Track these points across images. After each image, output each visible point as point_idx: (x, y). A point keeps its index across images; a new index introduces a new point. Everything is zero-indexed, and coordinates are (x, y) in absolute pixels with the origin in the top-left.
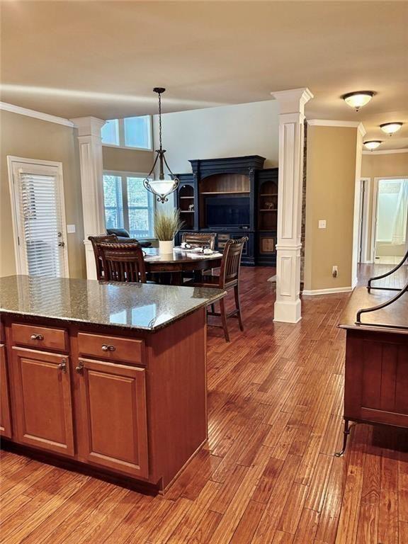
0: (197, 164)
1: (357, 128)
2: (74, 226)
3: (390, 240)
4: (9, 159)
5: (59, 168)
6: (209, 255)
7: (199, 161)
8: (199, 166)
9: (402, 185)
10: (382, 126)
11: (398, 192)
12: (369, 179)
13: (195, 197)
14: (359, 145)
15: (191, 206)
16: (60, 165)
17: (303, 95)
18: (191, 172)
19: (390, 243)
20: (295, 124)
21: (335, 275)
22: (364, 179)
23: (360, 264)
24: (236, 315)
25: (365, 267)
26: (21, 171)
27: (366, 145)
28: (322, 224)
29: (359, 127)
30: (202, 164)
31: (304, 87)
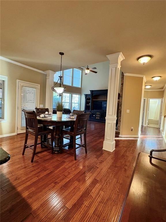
0: (92, 91)
1: (143, 78)
2: (43, 105)
3: (153, 119)
4: (18, 81)
5: (39, 86)
6: (73, 119)
7: (93, 91)
8: (92, 92)
9: (157, 102)
10: (152, 78)
11: (156, 104)
12: (146, 99)
13: (90, 101)
14: (143, 87)
15: (90, 103)
16: (39, 85)
17: (120, 56)
18: (90, 94)
19: (153, 120)
20: (116, 68)
21: (132, 130)
22: (145, 98)
23: (142, 126)
24: (84, 146)
25: (144, 127)
26: (22, 85)
27: (146, 87)
28: (128, 111)
29: (144, 78)
30: (94, 91)
31: (120, 52)
